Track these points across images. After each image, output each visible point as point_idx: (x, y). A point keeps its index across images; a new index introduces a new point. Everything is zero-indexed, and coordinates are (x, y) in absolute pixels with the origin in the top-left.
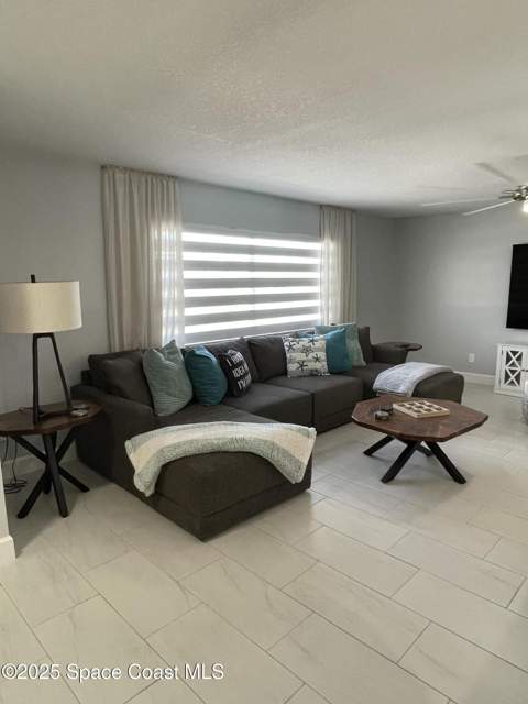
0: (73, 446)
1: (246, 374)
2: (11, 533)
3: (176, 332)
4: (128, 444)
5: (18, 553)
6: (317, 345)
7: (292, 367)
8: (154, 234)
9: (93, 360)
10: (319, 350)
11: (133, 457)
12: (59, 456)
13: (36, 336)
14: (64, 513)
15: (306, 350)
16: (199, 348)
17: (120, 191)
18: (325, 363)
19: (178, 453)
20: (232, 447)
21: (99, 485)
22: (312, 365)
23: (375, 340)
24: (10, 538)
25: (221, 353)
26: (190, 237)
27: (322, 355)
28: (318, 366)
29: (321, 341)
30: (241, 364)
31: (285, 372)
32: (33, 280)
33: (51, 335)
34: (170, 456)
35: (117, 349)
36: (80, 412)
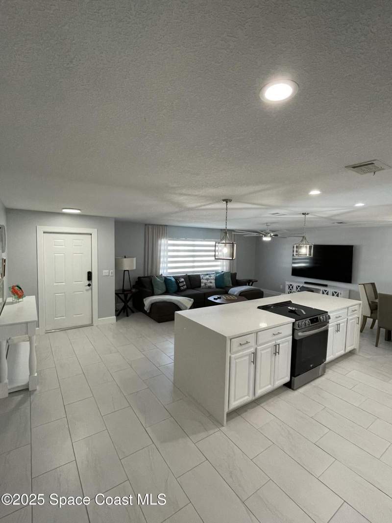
0: (131, 300)
1: (184, 285)
2: (116, 316)
3: (165, 271)
4: (144, 299)
5: (117, 320)
6: (211, 278)
7: (202, 285)
8: (159, 242)
9: (139, 278)
10: (212, 279)
11: (145, 303)
12: (128, 301)
13: (125, 271)
14: (128, 316)
15: (207, 279)
16: (170, 277)
17: (150, 230)
18: (214, 284)
19: (155, 301)
20: (168, 301)
21: (137, 312)
22: (209, 285)
23: (238, 278)
24: (115, 317)
25: (177, 278)
26: (170, 242)
27: (213, 281)
28: (211, 284)
29: (213, 277)
30: (182, 282)
31: (200, 286)
32: (125, 258)
33: (128, 271)
34: (153, 302)
35: (146, 275)
36: (134, 290)
